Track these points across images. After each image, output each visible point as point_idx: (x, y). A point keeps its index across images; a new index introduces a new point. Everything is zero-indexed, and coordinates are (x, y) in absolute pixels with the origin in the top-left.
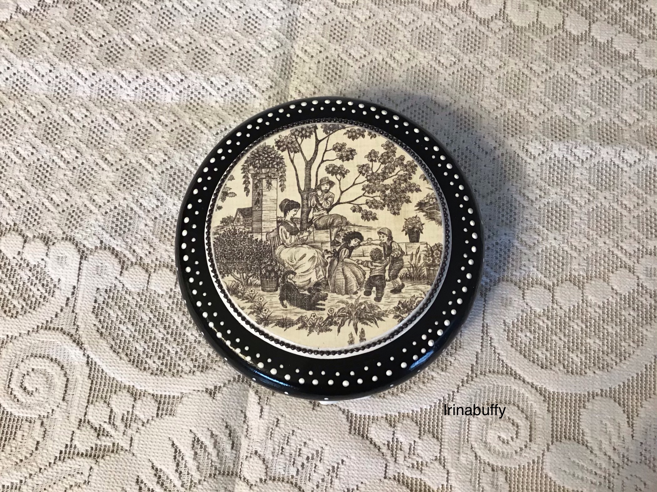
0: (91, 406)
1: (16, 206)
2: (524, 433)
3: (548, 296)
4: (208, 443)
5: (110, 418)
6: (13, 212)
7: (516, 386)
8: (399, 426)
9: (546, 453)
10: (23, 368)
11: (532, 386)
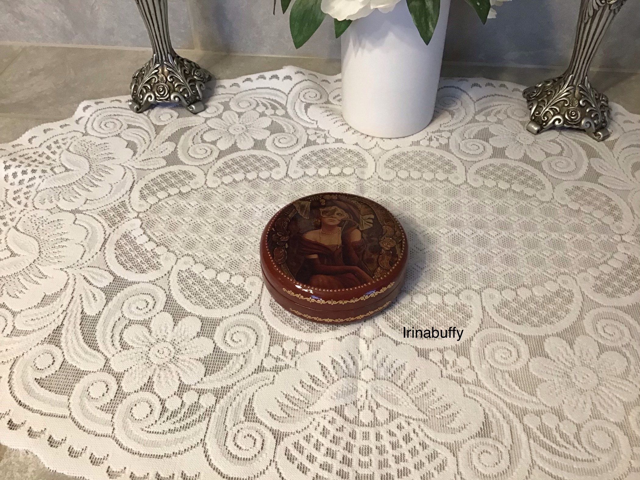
0: (271, 348)
1: (225, 261)
2: (514, 354)
3: (514, 293)
4: (341, 362)
5: (283, 353)
6: (223, 263)
7: (505, 333)
8: (445, 353)
9: (529, 363)
10: (232, 331)
11: (514, 333)
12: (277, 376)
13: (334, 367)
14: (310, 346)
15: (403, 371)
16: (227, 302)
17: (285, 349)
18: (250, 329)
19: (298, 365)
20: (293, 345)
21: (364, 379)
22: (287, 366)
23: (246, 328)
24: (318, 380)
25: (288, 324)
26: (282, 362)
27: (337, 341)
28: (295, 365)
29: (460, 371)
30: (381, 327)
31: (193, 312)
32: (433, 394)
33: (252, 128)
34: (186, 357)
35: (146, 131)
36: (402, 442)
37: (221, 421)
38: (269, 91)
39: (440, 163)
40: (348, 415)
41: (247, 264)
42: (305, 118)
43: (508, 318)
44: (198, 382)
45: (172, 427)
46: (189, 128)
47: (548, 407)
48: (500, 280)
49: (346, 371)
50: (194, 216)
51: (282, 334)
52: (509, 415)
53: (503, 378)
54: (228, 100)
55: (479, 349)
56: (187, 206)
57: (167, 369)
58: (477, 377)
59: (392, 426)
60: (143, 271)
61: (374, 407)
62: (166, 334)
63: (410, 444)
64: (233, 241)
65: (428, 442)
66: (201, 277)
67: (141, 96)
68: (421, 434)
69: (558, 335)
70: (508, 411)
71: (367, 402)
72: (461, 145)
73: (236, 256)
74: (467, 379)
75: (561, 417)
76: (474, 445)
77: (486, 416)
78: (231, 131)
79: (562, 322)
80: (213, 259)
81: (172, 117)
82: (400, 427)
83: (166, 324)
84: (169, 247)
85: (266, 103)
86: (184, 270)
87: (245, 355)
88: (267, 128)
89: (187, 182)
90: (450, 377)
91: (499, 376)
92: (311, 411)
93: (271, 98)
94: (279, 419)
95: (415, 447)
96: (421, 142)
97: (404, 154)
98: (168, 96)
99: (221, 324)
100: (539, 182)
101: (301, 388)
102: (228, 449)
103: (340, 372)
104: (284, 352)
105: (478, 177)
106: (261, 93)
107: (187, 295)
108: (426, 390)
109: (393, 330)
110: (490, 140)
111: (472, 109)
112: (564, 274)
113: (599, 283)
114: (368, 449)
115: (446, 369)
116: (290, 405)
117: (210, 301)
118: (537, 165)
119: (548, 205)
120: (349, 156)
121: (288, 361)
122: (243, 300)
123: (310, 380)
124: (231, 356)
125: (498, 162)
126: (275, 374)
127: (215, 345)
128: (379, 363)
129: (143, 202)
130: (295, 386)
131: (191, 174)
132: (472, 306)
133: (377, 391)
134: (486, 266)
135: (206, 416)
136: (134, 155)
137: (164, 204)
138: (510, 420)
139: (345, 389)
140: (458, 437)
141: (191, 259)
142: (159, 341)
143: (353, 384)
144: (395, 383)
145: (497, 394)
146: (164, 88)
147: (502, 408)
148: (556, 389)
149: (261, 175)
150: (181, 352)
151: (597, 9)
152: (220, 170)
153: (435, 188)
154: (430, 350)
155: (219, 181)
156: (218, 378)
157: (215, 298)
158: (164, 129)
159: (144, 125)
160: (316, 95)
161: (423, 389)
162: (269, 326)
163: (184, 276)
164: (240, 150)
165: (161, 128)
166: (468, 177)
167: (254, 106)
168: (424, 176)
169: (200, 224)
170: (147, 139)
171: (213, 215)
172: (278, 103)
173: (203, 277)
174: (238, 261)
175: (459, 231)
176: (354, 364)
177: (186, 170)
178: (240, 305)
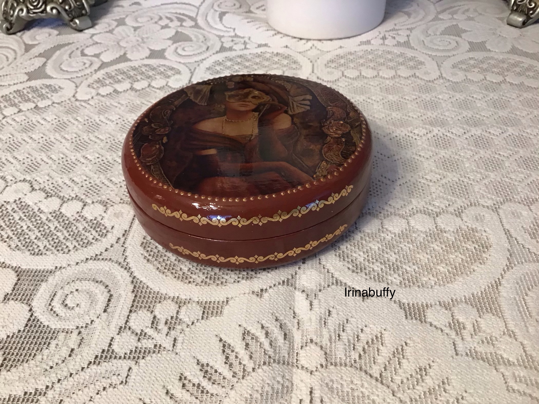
12: (135, 368)
13: (247, 345)
14: (205, 308)
15: (381, 347)
16: (68, 244)
17: (158, 316)
19: (179, 345)
20: (173, 308)
22: (158, 348)
23: (93, 283)
24: (216, 371)
25: (169, 274)
26: (150, 340)
27: (254, 297)
28: (174, 345)
29: (490, 341)
30: (332, 270)
31: (8, 262)
32: (445, 391)
33: (150, 39)
35: (14, 50)
38: (176, 5)
41: (114, 188)
42: (220, 26)
46: (69, 44)
48: (524, 191)
49: (271, 352)
50: (47, 132)
51: (157, 289)
54: (124, 16)
55: (515, 299)
56: (42, 122)
64: (98, 160)
66: (36, 209)
67: (12, 12)
74: (506, 356)
78: (122, 44)
80: (61, 184)
81: (50, 35)
85: (171, 17)
86: (12, 200)
87: (82, 330)
88: (170, 39)
89: (49, 96)
93: (179, 12)
96: (372, 42)
97: (350, 53)
98: (43, 7)
99: (50, 279)
101: (180, 389)
103: (259, 355)
105: (456, 71)
106: (166, 9)
108: (429, 382)
109: (355, 274)
110: (463, 35)
111: (432, 9)
115: (463, 339)
117: (40, 244)
120: (276, 59)
121: (160, 338)
122: (97, 240)
123: (199, 373)
124: (54, 334)
125: (479, 55)
126: (131, 363)
127: (31, 316)
128: (333, 335)
130: (170, 387)
131: (57, 87)
132: (487, 230)
133: (331, 389)
134: (496, 173)
137: (10, 121)
139: (267, 388)
141: (27, 184)
143: (283, 377)
144: (366, 372)
149: (154, 84)
152: (98, 81)
153: (398, 85)
154: (427, 306)
155: (94, 92)
156: (23, 374)
157: (50, 239)
158: (36, 47)
159: (12, 44)
160: (235, 5)
161: (423, 380)
162: (134, 277)
163: (10, 209)
164: (130, 60)
165: (33, 46)
166: (443, 72)
167: (156, 20)
168: (381, 74)
169: (54, 141)
170: (11, 56)
171: (76, 130)
172: (187, 16)
173: (39, 209)
174: (101, 185)
175: (443, 130)
176: (285, 339)
177: (52, 84)
178: (89, 247)
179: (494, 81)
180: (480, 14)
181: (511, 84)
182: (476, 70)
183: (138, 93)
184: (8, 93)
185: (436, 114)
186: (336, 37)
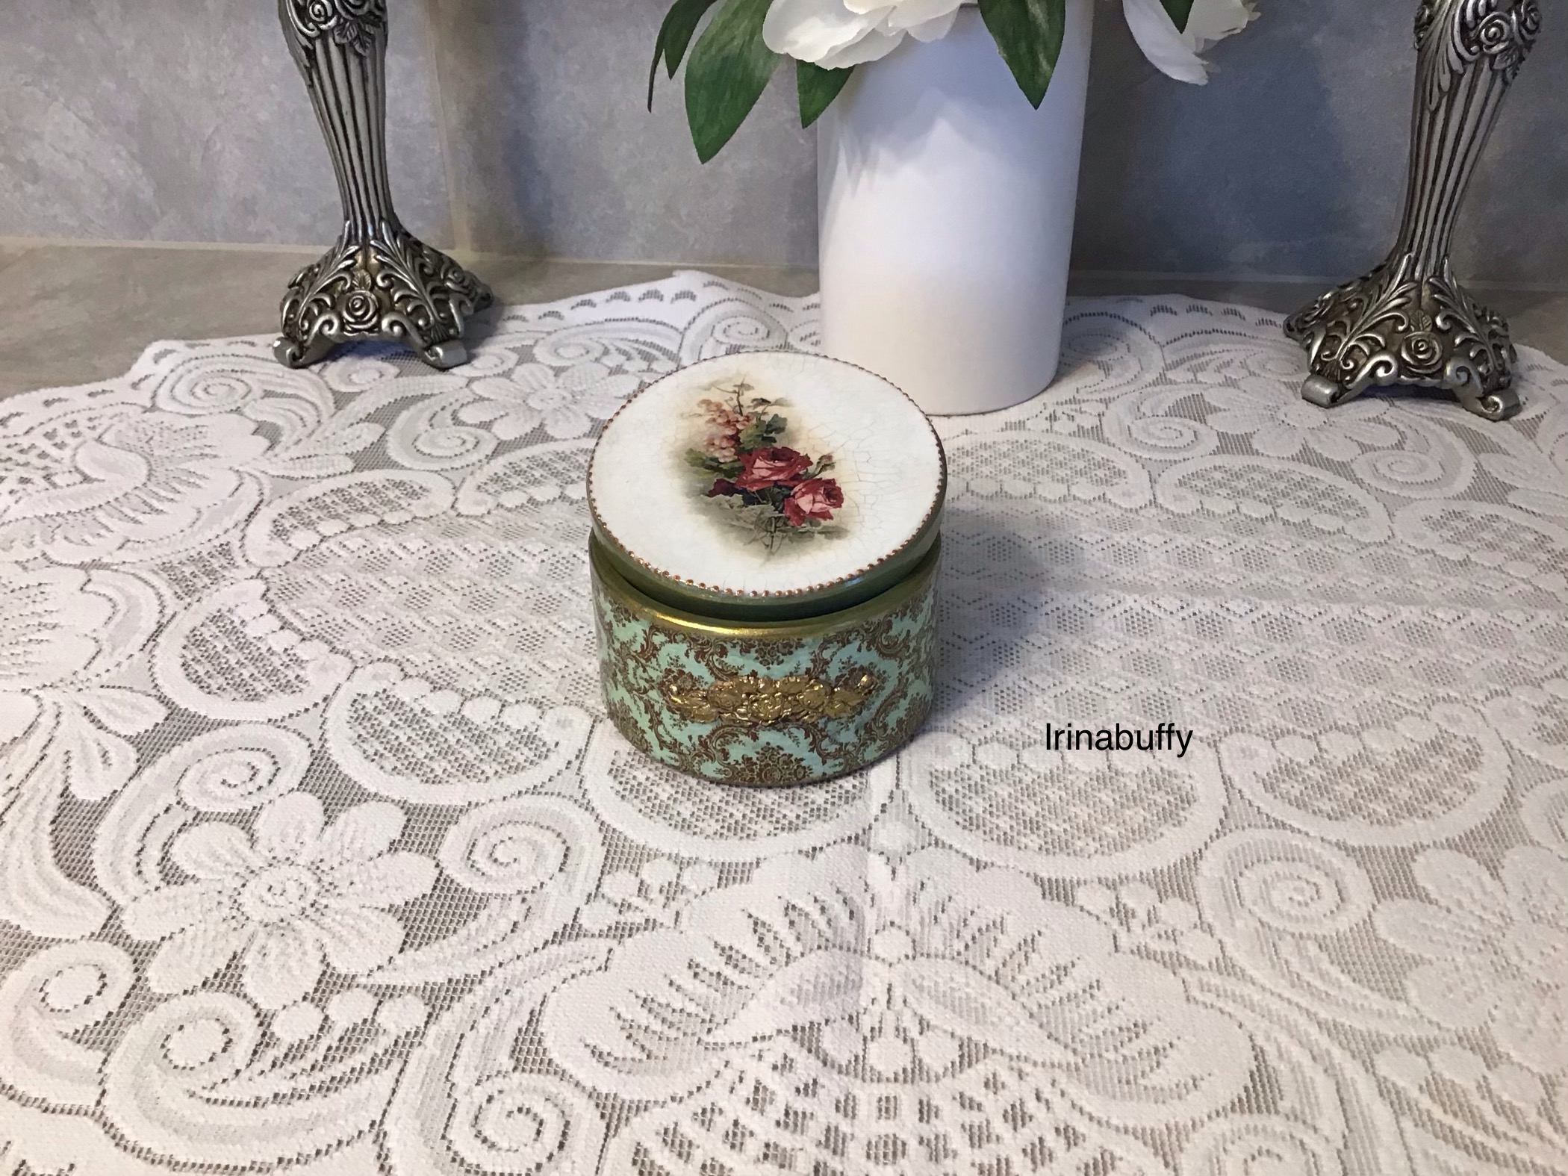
0: (607, 879)
1: (489, 671)
2: (1329, 892)
3: (1311, 745)
4: (812, 910)
5: (640, 890)
6: (483, 677)
7: (1296, 840)
8: (1123, 891)
9: (1374, 914)
10: (494, 837)
11: (1322, 839)
12: (618, 950)
13: (792, 923)
14: (721, 872)
15: (1000, 936)
16: (484, 767)
17: (648, 881)
18: (549, 833)
19: (684, 921)
20: (670, 871)
21: (882, 955)
22: (651, 924)
23: (536, 829)
24: (744, 957)
25: (659, 819)
26: (638, 913)
27: (803, 858)
28: (676, 921)
29: (1172, 936)
30: (929, 824)
31: (384, 793)
32: (1092, 996)
33: (587, 396)
34: (351, 904)
35: (312, 404)
36: (999, 1127)
37: (439, 1070)
38: (635, 325)
39: (1081, 464)
40: (833, 1053)
41: (551, 678)
43: (1299, 804)
44: (379, 967)
45: (285, 1088)
46: (424, 397)
47: (1448, 1030)
48: (1268, 716)
49: (829, 934)
50: (413, 574)
51: (642, 842)
52: (1328, 1053)
53: (1300, 953)
54: (530, 342)
55: (1222, 879)
56: (399, 552)
57: (289, 934)
58: (1223, 952)
59: (971, 1081)
60: (255, 697)
61: (914, 1032)
62: (297, 846)
63: (1025, 1130)
64: (516, 628)
65: (1081, 1126)
66: (418, 710)
67: (306, 325)
68: (1059, 1105)
69: (1451, 845)
70: (1324, 1041)
71: (890, 1018)
72: (1133, 428)
73: (522, 662)
74: (1192, 957)
75: (1492, 1058)
76: (1228, 1134)
77: (1259, 1054)
78: (533, 403)
79: (1457, 813)
80: (457, 669)
81: (381, 376)
82: (992, 1084)
83: (301, 822)
84: (337, 644)
85: (627, 348)
86: (371, 693)
87: (528, 896)
89: (404, 504)
90: (1142, 952)
91: (1287, 949)
92: (720, 1041)
93: (641, 339)
94: (619, 1063)
95: (1041, 1140)
96: (1029, 424)
97: (985, 446)
98: (374, 320)
99: (463, 819)
100: (1351, 503)
101: (691, 979)
102: (454, 1148)
103: (810, 937)
104: (642, 889)
105: (1183, 491)
106: (615, 331)
107: (371, 752)
108: (1069, 985)
109: (966, 832)
110: (1209, 418)
111: (1156, 359)
112: (1448, 700)
113: (1549, 722)
114: (895, 1143)
115: (1129, 930)
116: (656, 1026)
117: (435, 765)
118: (1342, 469)
119: (1381, 551)
121: (654, 911)
122: (532, 762)
123: (718, 958)
124: (483, 901)
125: (1236, 461)
126: (613, 943)
127: (441, 873)
128: (926, 916)
129: (278, 545)
130: (674, 977)
131: (416, 487)
132: (1194, 774)
133: (921, 988)
134: (1225, 683)
135: (395, 1059)
136: (270, 448)
137: (336, 549)
138: (1333, 1066)
139: (822, 979)
140: (1179, 1113)
141: (393, 670)
142: (275, 862)
143: (848, 967)
144: (974, 968)
145: (1286, 994)
146: (365, 302)
147: (1307, 1034)
148: (1463, 983)
150: (337, 891)
151: (1461, 71)
152: (496, 479)
153: (1071, 514)
154: (1078, 883)
155: (491, 503)
156: (441, 955)
157: (452, 758)
158: (358, 399)
159: (306, 391)
160: (757, 331)
161: (1060, 982)
162: (602, 823)
163: (370, 708)
164: (553, 439)
165: (351, 397)
166: (1158, 494)
167: (597, 355)
168: (1040, 491)
169: (430, 590)
170: (311, 419)
171: (468, 573)
172: (659, 348)
173: (424, 710)
174: (527, 673)
175: (1143, 601)
176: (851, 918)
177: (405, 479)
178: (523, 774)
179: (1254, 515)
180: (1252, 374)
181: (1286, 523)
182: (1224, 492)
183: (576, 506)
184: (320, 494)
185: (1134, 573)
186: (959, 412)
